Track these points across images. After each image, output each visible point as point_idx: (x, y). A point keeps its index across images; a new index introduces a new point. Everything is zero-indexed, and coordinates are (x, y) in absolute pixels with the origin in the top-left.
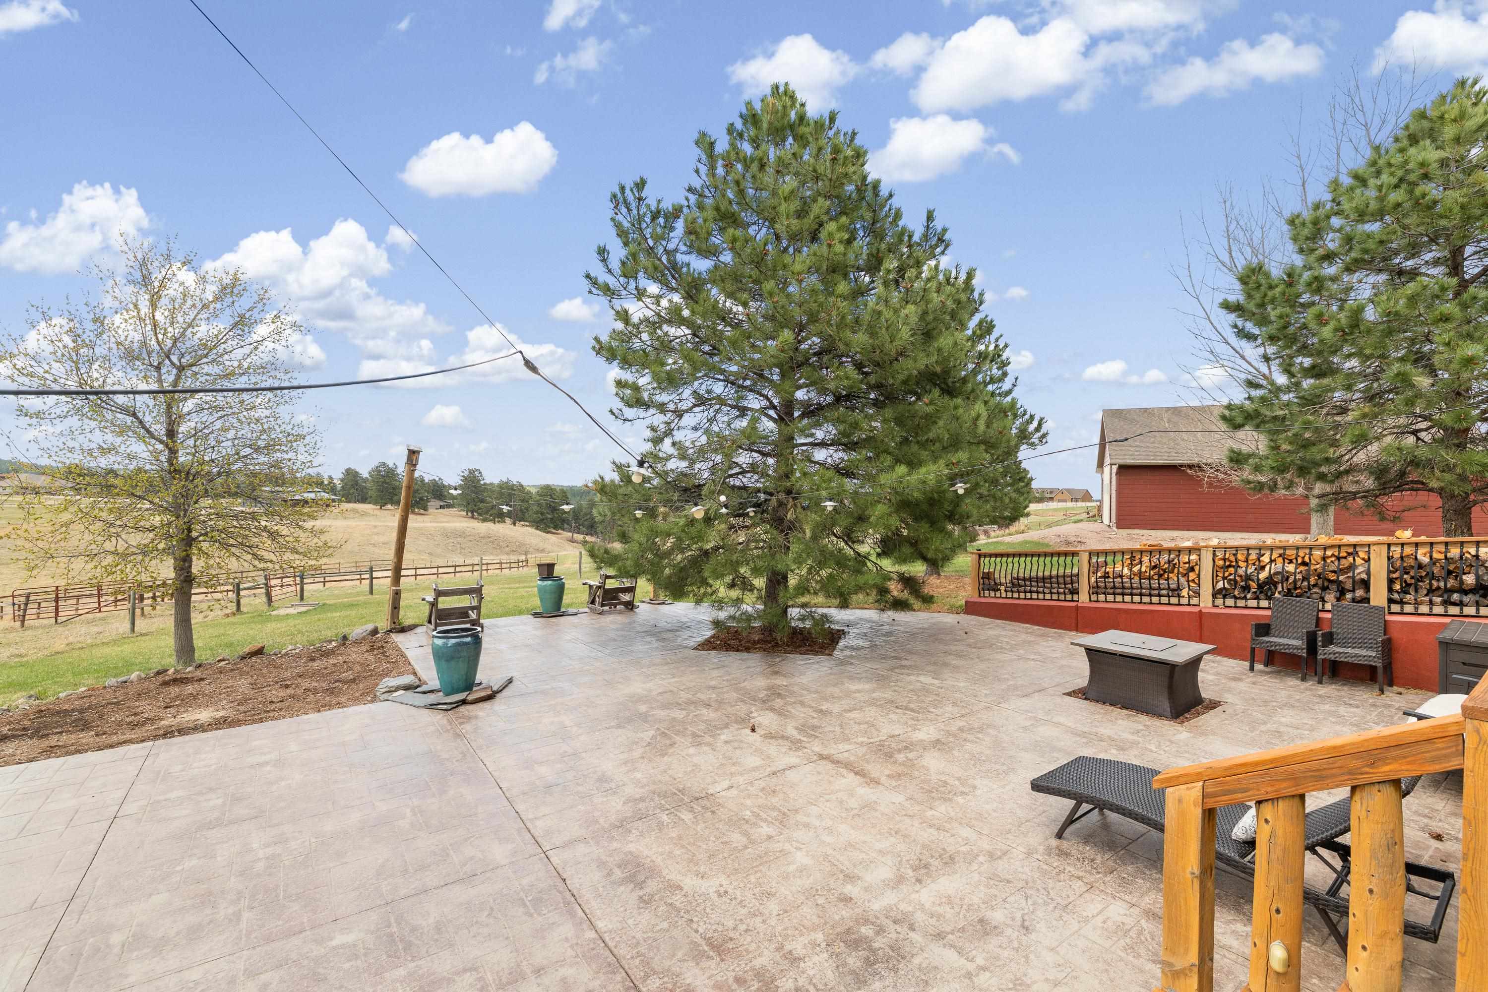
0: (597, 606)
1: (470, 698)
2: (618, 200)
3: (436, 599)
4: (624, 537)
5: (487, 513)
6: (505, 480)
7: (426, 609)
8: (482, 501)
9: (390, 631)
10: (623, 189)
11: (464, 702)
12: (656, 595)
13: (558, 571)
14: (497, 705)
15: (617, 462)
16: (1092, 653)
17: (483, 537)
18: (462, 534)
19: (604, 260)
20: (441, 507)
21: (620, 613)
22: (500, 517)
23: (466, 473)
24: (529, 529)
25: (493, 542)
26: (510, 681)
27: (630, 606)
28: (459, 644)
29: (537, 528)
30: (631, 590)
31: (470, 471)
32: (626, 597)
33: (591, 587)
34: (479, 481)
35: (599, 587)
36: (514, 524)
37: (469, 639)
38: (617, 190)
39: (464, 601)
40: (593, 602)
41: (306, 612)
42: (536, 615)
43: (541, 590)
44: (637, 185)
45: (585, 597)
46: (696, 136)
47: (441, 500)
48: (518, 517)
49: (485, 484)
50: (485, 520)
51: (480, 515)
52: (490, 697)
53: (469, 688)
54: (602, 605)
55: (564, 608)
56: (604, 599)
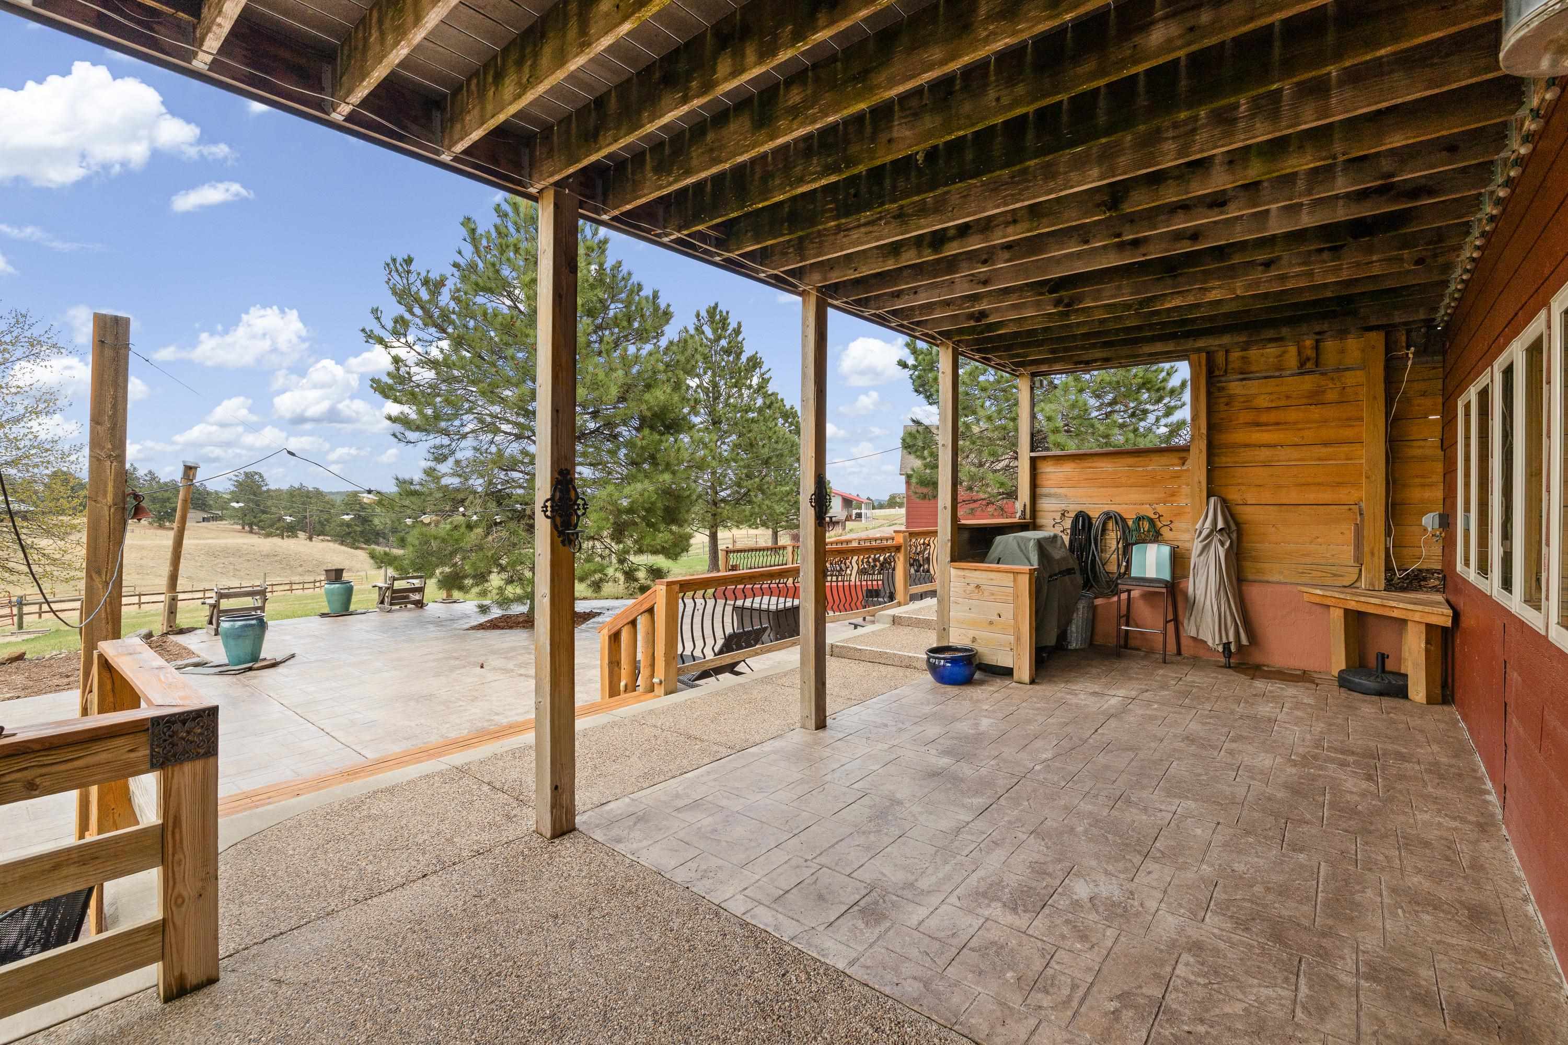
0: (386, 605)
1: (256, 666)
2: (391, 265)
3: (218, 602)
4: (402, 543)
5: (271, 526)
6: (297, 485)
7: (206, 611)
8: (264, 512)
9: (167, 633)
10: (394, 260)
11: (250, 669)
12: (449, 595)
13: (346, 576)
14: (280, 669)
15: (400, 477)
16: (740, 611)
17: (268, 556)
18: (237, 552)
19: (378, 318)
20: (204, 520)
21: (410, 610)
22: (291, 531)
23: (242, 478)
24: (331, 544)
25: (280, 562)
26: (293, 656)
27: (420, 604)
28: (246, 626)
29: (342, 543)
30: (420, 590)
31: (246, 474)
32: (416, 597)
33: (380, 588)
34: (260, 487)
35: (388, 588)
36: (311, 539)
37: (254, 622)
38: (389, 261)
39: (248, 602)
40: (382, 602)
41: (35, 639)
42: (323, 615)
43: (329, 593)
44: (405, 261)
45: (375, 596)
46: (462, 219)
47: (203, 510)
48: (316, 530)
49: (268, 491)
50: (268, 535)
51: (263, 528)
52: (274, 665)
53: (255, 658)
54: (391, 604)
55: (352, 607)
56: (393, 598)
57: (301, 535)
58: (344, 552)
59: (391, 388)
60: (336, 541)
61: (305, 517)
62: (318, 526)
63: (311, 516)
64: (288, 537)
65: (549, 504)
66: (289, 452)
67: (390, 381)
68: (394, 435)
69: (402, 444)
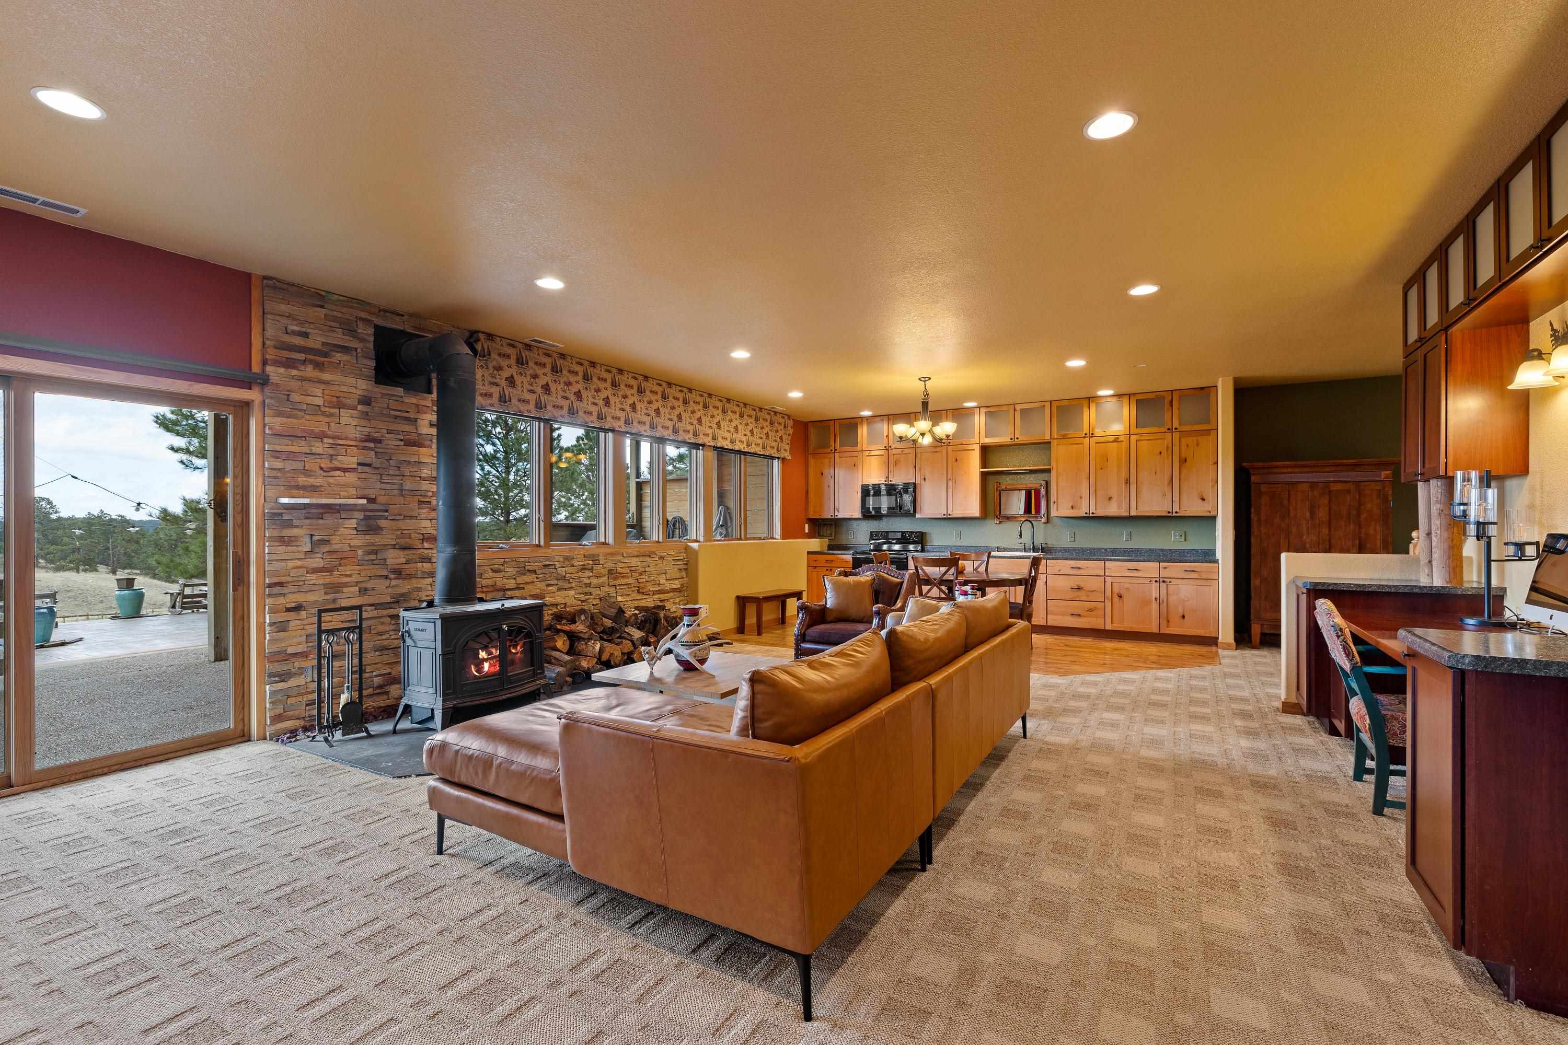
0: (178, 609)
5: (64, 558)
14: (69, 646)
26: (81, 640)
33: (172, 594)
35: (179, 594)
37: (45, 611)
40: (174, 607)
42: (114, 617)
43: (119, 598)
45: (167, 601)
49: (59, 519)
50: (58, 569)
51: (52, 562)
52: (63, 644)
53: (48, 641)
54: (183, 608)
55: (143, 612)
56: (183, 603)
57: (101, 568)
58: (156, 586)
59: (175, 423)
60: (146, 574)
61: (108, 549)
62: (123, 559)
63: (115, 547)
64: (85, 571)
65: (212, 502)
66: (73, 477)
67: (174, 417)
68: (182, 462)
69: (188, 471)
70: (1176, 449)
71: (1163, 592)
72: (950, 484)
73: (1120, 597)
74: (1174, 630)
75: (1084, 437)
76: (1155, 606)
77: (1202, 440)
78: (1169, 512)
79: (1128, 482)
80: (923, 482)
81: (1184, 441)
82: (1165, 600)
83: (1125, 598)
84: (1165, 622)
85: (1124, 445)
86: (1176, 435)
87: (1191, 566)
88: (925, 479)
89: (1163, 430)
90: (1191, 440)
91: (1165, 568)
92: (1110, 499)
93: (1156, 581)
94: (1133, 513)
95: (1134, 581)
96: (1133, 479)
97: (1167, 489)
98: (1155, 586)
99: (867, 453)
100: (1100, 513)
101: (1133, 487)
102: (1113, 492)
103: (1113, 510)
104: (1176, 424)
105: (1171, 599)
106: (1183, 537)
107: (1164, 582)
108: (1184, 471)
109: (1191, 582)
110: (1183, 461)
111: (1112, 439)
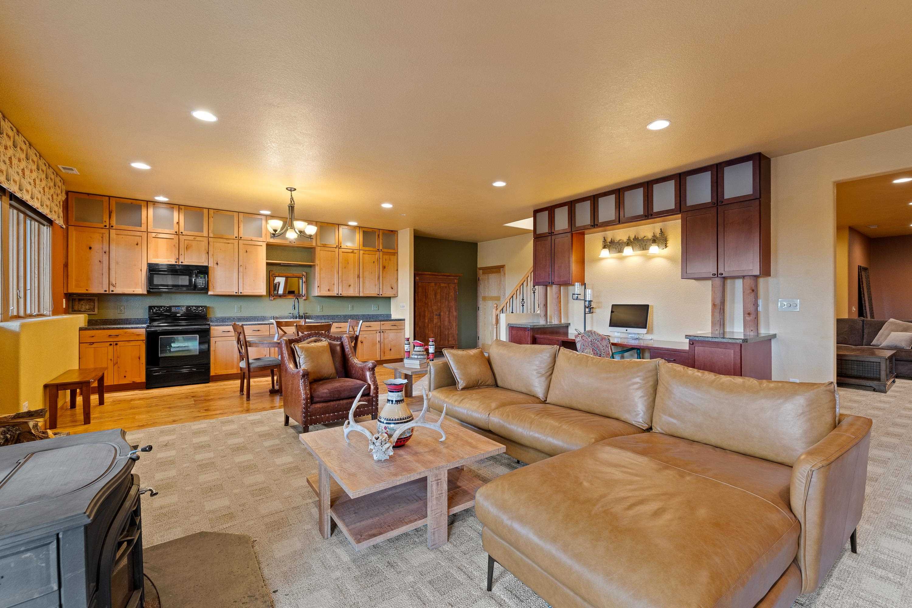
70: (381, 260)
71: (382, 337)
72: (241, 269)
73: (362, 342)
74: (387, 357)
75: (336, 248)
76: (378, 346)
77: (392, 257)
78: (378, 295)
79: (359, 276)
80: (216, 266)
81: (384, 256)
82: (383, 342)
83: (364, 343)
84: (383, 354)
85: (357, 255)
86: (381, 253)
87: (394, 323)
88: (217, 264)
89: (375, 250)
90: (387, 257)
91: (383, 325)
92: (350, 286)
93: (379, 332)
94: (361, 295)
95: (368, 333)
96: (361, 276)
97: (377, 282)
98: (378, 334)
99: (154, 235)
100: (344, 294)
101: (361, 279)
102: (351, 282)
103: (351, 292)
104: (381, 248)
105: (385, 341)
106: (377, 308)
107: (383, 332)
108: (384, 273)
109: (394, 331)
110: (384, 267)
111: (351, 251)
